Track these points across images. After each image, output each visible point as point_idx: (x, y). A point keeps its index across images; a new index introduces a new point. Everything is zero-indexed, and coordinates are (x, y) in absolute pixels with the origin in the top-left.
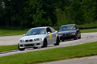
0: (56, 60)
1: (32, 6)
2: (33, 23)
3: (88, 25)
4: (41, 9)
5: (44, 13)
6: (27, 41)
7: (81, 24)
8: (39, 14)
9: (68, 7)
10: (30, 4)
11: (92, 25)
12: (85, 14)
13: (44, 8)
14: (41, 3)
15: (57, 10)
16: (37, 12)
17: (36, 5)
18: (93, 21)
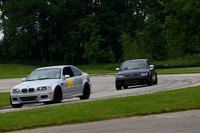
0: (103, 119)
1: (83, 29)
2: (84, 56)
3: (172, 62)
4: (98, 34)
5: (102, 40)
6: (24, 91)
7: (162, 60)
8: (94, 42)
9: (141, 31)
10: (81, 25)
11: (179, 62)
12: (169, 45)
13: (103, 33)
14: (98, 23)
15: (124, 36)
16: (92, 38)
17: (90, 27)
18: (182, 56)
